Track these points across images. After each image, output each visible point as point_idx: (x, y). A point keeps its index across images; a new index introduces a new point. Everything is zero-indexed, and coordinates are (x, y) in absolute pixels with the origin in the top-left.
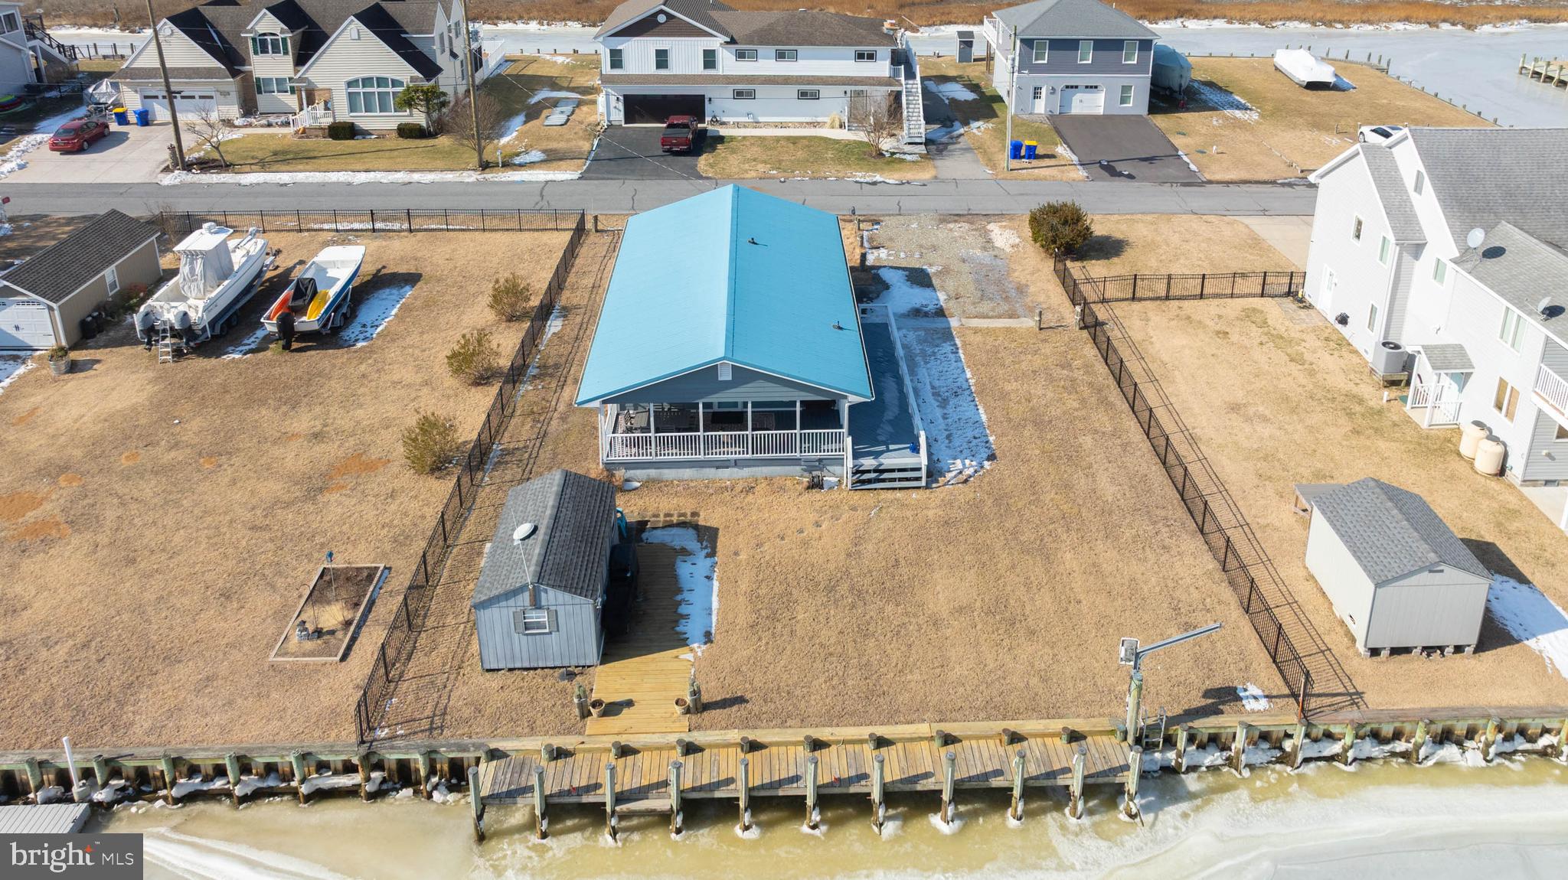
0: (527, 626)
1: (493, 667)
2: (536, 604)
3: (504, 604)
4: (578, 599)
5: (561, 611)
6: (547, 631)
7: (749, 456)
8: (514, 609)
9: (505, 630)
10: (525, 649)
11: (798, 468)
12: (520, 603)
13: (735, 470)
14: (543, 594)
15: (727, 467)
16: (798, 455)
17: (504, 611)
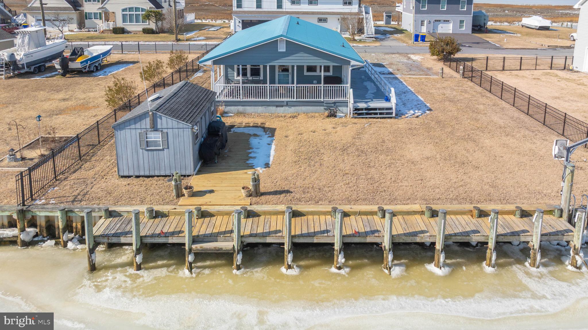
0: (148, 144)
1: (126, 174)
2: (154, 128)
3: (133, 126)
4: (182, 124)
5: (170, 132)
6: (161, 148)
7: (295, 100)
8: (139, 131)
9: (134, 146)
10: (146, 162)
11: (322, 108)
12: (143, 126)
13: (287, 108)
14: (159, 120)
15: (282, 106)
16: (322, 100)
17: (133, 131)
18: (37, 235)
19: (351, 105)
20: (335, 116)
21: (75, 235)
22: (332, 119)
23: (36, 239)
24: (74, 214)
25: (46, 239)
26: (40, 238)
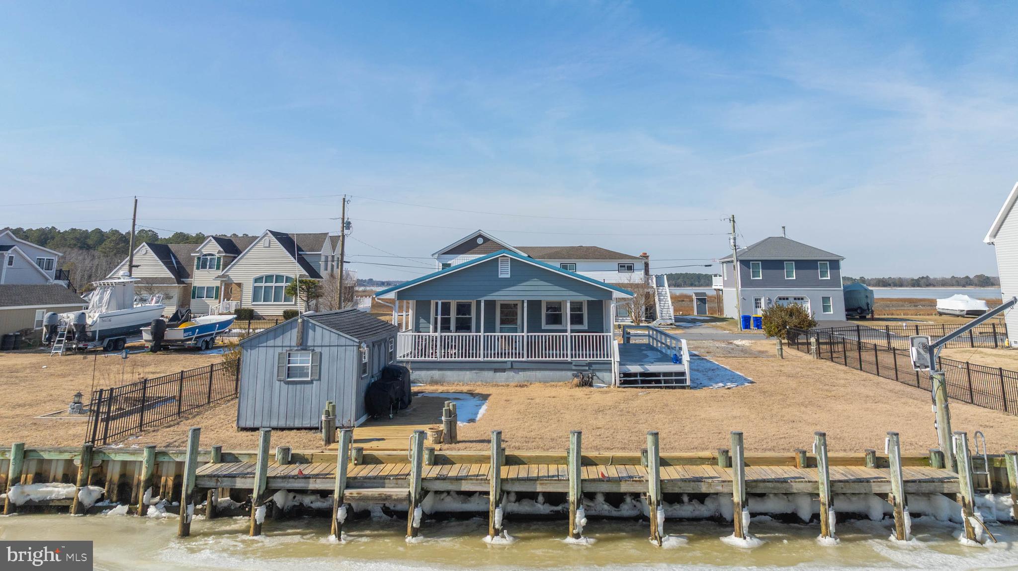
0: (290, 372)
1: (249, 424)
2: (303, 345)
3: (271, 343)
4: (346, 339)
5: (325, 351)
6: (309, 379)
7: (525, 359)
8: (279, 350)
9: (268, 375)
10: (283, 402)
11: (570, 374)
12: (287, 343)
13: (511, 374)
14: (311, 332)
15: (504, 370)
16: (569, 359)
17: (271, 350)
18: (102, 498)
19: (616, 368)
20: (591, 385)
21: (161, 499)
22: (587, 390)
23: (100, 504)
24: (166, 459)
25: (114, 504)
26: (106, 503)
